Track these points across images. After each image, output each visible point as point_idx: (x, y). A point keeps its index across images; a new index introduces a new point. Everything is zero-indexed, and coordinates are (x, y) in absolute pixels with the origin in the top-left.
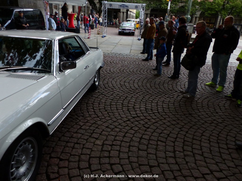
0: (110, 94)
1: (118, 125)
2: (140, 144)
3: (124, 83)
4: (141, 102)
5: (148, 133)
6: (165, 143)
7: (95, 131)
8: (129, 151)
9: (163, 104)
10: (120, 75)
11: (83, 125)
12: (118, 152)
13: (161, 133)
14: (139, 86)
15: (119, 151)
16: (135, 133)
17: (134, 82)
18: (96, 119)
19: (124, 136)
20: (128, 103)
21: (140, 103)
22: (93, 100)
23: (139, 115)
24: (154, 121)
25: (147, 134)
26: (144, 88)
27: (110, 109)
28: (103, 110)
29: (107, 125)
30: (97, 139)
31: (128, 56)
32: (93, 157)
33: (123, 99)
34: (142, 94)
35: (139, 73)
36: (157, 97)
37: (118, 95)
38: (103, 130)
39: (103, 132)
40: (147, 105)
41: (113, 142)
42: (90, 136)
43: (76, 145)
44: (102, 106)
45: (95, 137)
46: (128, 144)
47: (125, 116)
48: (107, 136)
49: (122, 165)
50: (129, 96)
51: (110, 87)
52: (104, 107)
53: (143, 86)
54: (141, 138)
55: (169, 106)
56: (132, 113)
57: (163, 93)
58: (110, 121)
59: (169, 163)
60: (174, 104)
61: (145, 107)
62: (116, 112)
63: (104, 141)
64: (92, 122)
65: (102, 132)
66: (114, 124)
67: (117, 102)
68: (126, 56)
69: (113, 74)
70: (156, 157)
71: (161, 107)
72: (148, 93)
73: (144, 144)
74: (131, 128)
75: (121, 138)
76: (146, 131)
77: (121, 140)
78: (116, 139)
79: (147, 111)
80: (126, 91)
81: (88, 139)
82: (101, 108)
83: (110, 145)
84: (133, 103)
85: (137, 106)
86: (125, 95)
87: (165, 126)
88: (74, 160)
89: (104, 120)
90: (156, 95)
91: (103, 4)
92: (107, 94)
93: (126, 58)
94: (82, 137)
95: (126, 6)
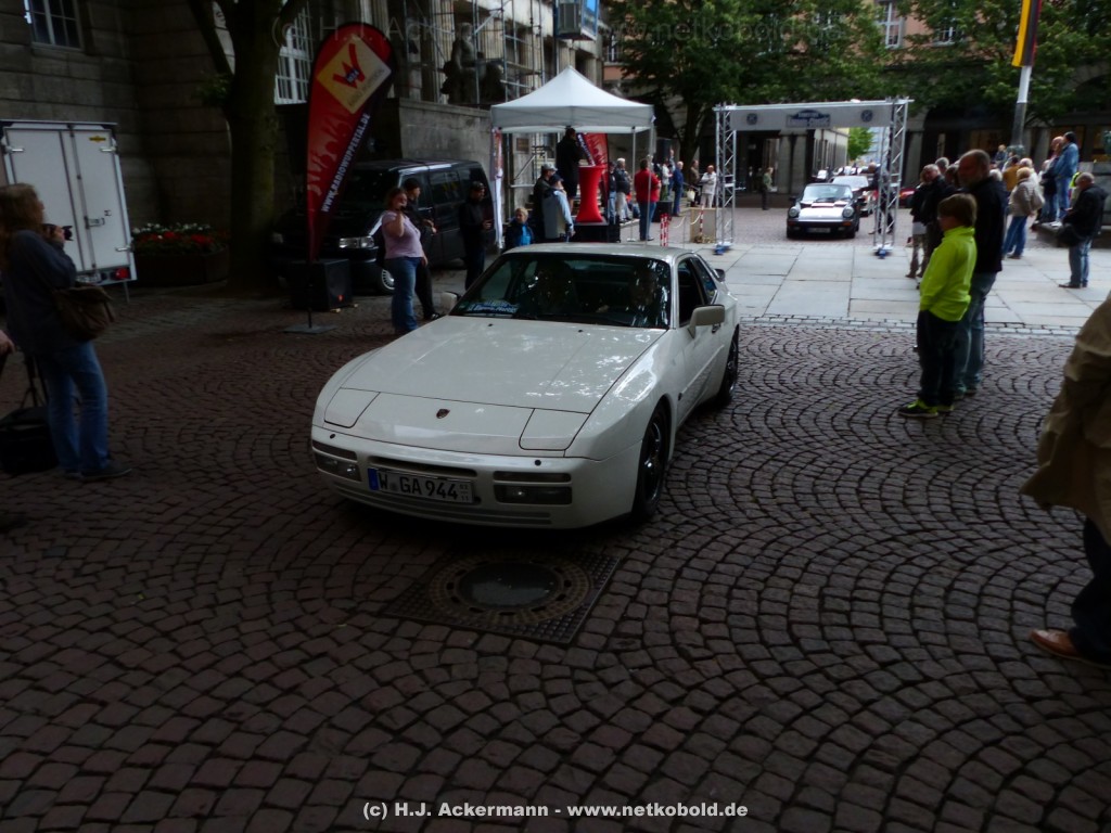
0: (806, 461)
1: (859, 550)
2: (947, 603)
3: (849, 425)
4: (931, 487)
5: (973, 577)
6: (1044, 607)
7: (784, 562)
8: (913, 617)
10: (826, 398)
11: (739, 545)
12: (876, 618)
13: (1024, 580)
14: (911, 436)
15: (881, 616)
16: (924, 574)
17: (888, 422)
18: (775, 529)
19: (887, 580)
20: (880, 489)
21: (928, 490)
22: (748, 478)
23: (929, 526)
24: (991, 545)
25: (968, 580)
26: (936, 444)
27: (816, 505)
28: (792, 506)
29: (819, 549)
30: (796, 581)
31: (841, 327)
32: (801, 623)
33: (857, 478)
34: (930, 462)
35: (904, 389)
36: (992, 472)
37: (835, 465)
38: (810, 561)
39: (813, 567)
40: (955, 498)
41: (852, 592)
42: (772, 574)
43: (735, 590)
45: (788, 574)
46: (906, 601)
47: (878, 527)
48: (828, 577)
49: (896, 649)
50: (876, 468)
51: (798, 438)
52: (795, 498)
53: (928, 436)
54: (949, 589)
56: (900, 518)
57: (1019, 460)
58: (827, 539)
61: (948, 502)
62: (839, 515)
63: (821, 589)
64: (766, 537)
65: (807, 565)
66: (843, 545)
67: (837, 486)
68: (835, 327)
69: (799, 393)
70: (1014, 639)
71: (1016, 504)
72: (954, 460)
73: (966, 605)
74: (909, 561)
75: (875, 583)
76: (962, 570)
77: (880, 588)
78: (860, 584)
79: (958, 516)
80: (864, 451)
81: (766, 580)
82: (781, 500)
83: (845, 599)
84: (897, 489)
85: (917, 499)
86: (864, 465)
87: (1037, 561)
88: (742, 624)
89: (803, 534)
90: (987, 466)
91: (718, 118)
92: (792, 458)
93: (833, 332)
94: (748, 573)
95: (821, 116)
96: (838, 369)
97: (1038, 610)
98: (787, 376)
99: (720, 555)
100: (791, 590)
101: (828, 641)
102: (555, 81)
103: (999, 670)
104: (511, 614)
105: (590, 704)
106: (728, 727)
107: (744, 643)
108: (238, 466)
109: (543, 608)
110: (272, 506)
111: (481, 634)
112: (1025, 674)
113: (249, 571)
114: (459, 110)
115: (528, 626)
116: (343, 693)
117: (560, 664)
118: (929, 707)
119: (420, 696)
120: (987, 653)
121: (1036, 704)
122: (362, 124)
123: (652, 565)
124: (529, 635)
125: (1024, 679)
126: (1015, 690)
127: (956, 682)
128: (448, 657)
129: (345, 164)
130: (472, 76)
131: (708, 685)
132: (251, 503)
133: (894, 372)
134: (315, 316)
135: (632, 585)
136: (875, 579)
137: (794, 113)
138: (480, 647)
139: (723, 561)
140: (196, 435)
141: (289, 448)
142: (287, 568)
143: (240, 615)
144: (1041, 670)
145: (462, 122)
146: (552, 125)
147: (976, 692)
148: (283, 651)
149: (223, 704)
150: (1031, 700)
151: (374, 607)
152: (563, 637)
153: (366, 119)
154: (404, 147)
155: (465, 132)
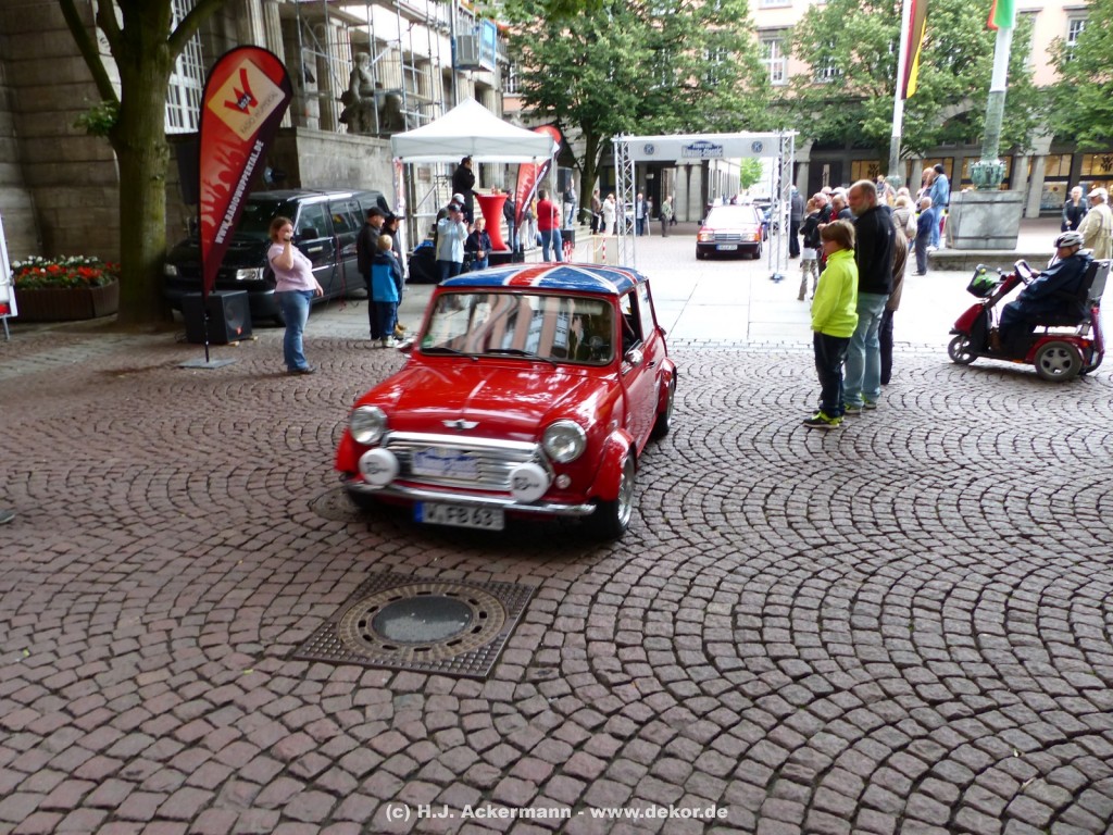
0: (713, 481)
1: (768, 567)
2: (852, 614)
3: (753, 444)
4: (833, 502)
5: (874, 587)
6: (941, 612)
7: (696, 582)
8: (821, 630)
9: (918, 507)
10: (730, 419)
11: (652, 567)
12: (786, 632)
13: (922, 588)
14: (811, 453)
15: (791, 630)
16: (830, 587)
17: (790, 440)
18: (687, 550)
19: (796, 595)
20: (785, 505)
21: (830, 505)
22: (659, 500)
23: (832, 539)
24: (891, 556)
25: (871, 591)
26: (836, 460)
27: (725, 524)
28: (702, 526)
29: (730, 568)
30: (709, 601)
31: (742, 350)
32: (715, 642)
33: (763, 496)
34: (831, 478)
35: (804, 408)
36: (888, 485)
37: (742, 484)
38: (722, 580)
39: (724, 585)
40: (855, 512)
41: (763, 608)
42: (686, 594)
43: (650, 613)
44: (695, 516)
45: (701, 594)
46: (815, 614)
47: (785, 543)
48: (740, 595)
49: (807, 662)
50: (780, 485)
51: (705, 459)
52: (705, 518)
53: (827, 452)
54: (854, 600)
55: (941, 514)
56: (805, 533)
57: (911, 473)
58: (737, 557)
59: (960, 658)
60: (958, 505)
61: (849, 515)
62: (748, 532)
63: (734, 606)
64: (678, 558)
65: (719, 583)
66: (753, 562)
67: (744, 505)
68: (735, 350)
69: (704, 415)
70: (915, 646)
71: (911, 515)
72: (852, 475)
73: (869, 615)
74: (816, 575)
75: (785, 598)
76: (865, 581)
77: (790, 603)
78: (770, 600)
79: (859, 529)
80: (769, 469)
81: (680, 601)
82: (691, 521)
83: (756, 615)
84: (801, 505)
85: (820, 513)
86: (769, 483)
87: (933, 569)
88: (658, 646)
89: (715, 554)
90: (883, 480)
91: (616, 148)
92: (700, 479)
93: (734, 355)
94: (662, 595)
95: (714, 147)
96: (740, 390)
97: (936, 616)
98: (692, 399)
99: (634, 579)
100: (705, 609)
101: (743, 659)
102: (454, 111)
103: (903, 677)
104: (427, 649)
105: (509, 737)
106: (648, 751)
107: (661, 666)
108: (134, 509)
109: (459, 642)
110: (171, 549)
111: (396, 671)
112: (927, 679)
113: (146, 619)
114: (358, 139)
115: (444, 661)
116: (252, 743)
117: (477, 697)
118: (840, 717)
119: (333, 741)
120: (892, 661)
121: (938, 707)
122: (255, 152)
123: (567, 591)
124: (445, 670)
125: (926, 684)
126: (919, 695)
127: (864, 690)
128: (362, 698)
129: (239, 193)
130: (371, 106)
131: (627, 710)
132: (148, 547)
133: (793, 391)
134: (212, 351)
135: (547, 613)
136: (784, 595)
137: (689, 144)
138: (394, 686)
139: (637, 584)
140: (86, 477)
141: (188, 488)
142: (189, 613)
143: (137, 666)
144: (941, 674)
145: (361, 151)
146: (452, 154)
147: (883, 699)
148: (186, 701)
149: (120, 763)
150: (933, 704)
151: (282, 650)
152: (481, 669)
153: (259, 146)
154: (302, 177)
155: (365, 161)
